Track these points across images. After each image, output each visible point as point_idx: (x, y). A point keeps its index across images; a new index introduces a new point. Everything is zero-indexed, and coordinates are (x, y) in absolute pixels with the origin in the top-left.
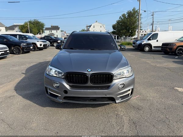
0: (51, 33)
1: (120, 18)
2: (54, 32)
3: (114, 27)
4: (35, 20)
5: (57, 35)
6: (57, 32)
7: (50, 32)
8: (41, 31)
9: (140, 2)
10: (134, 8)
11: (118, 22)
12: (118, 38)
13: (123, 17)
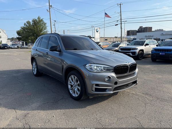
1: (25, 24)
3: (18, 33)
9: (50, 12)
10: (39, 17)
11: (23, 29)
12: (26, 45)
13: (28, 24)
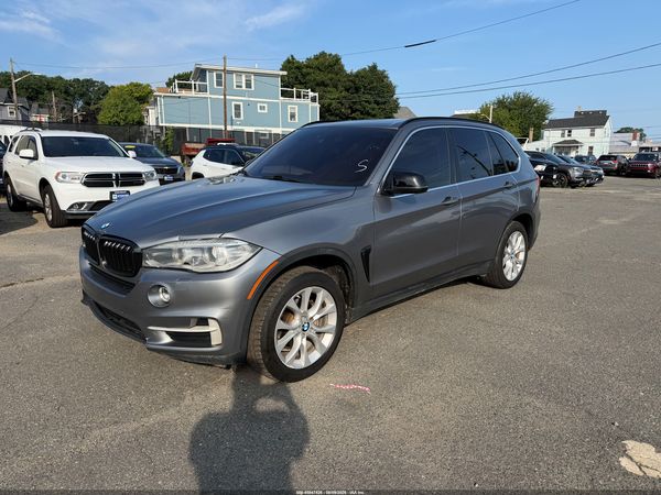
0: (569, 139)
2: (580, 134)
4: (517, 96)
5: (591, 148)
6: (592, 135)
7: (563, 135)
8: (531, 133)
